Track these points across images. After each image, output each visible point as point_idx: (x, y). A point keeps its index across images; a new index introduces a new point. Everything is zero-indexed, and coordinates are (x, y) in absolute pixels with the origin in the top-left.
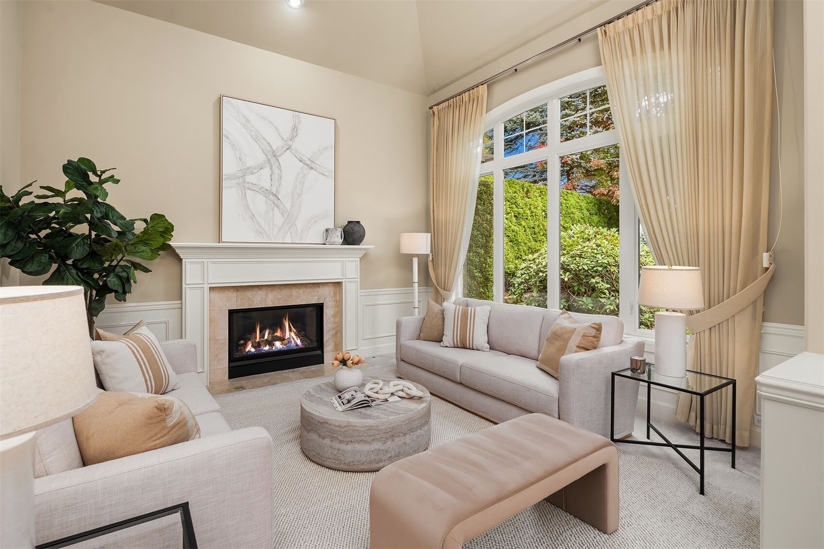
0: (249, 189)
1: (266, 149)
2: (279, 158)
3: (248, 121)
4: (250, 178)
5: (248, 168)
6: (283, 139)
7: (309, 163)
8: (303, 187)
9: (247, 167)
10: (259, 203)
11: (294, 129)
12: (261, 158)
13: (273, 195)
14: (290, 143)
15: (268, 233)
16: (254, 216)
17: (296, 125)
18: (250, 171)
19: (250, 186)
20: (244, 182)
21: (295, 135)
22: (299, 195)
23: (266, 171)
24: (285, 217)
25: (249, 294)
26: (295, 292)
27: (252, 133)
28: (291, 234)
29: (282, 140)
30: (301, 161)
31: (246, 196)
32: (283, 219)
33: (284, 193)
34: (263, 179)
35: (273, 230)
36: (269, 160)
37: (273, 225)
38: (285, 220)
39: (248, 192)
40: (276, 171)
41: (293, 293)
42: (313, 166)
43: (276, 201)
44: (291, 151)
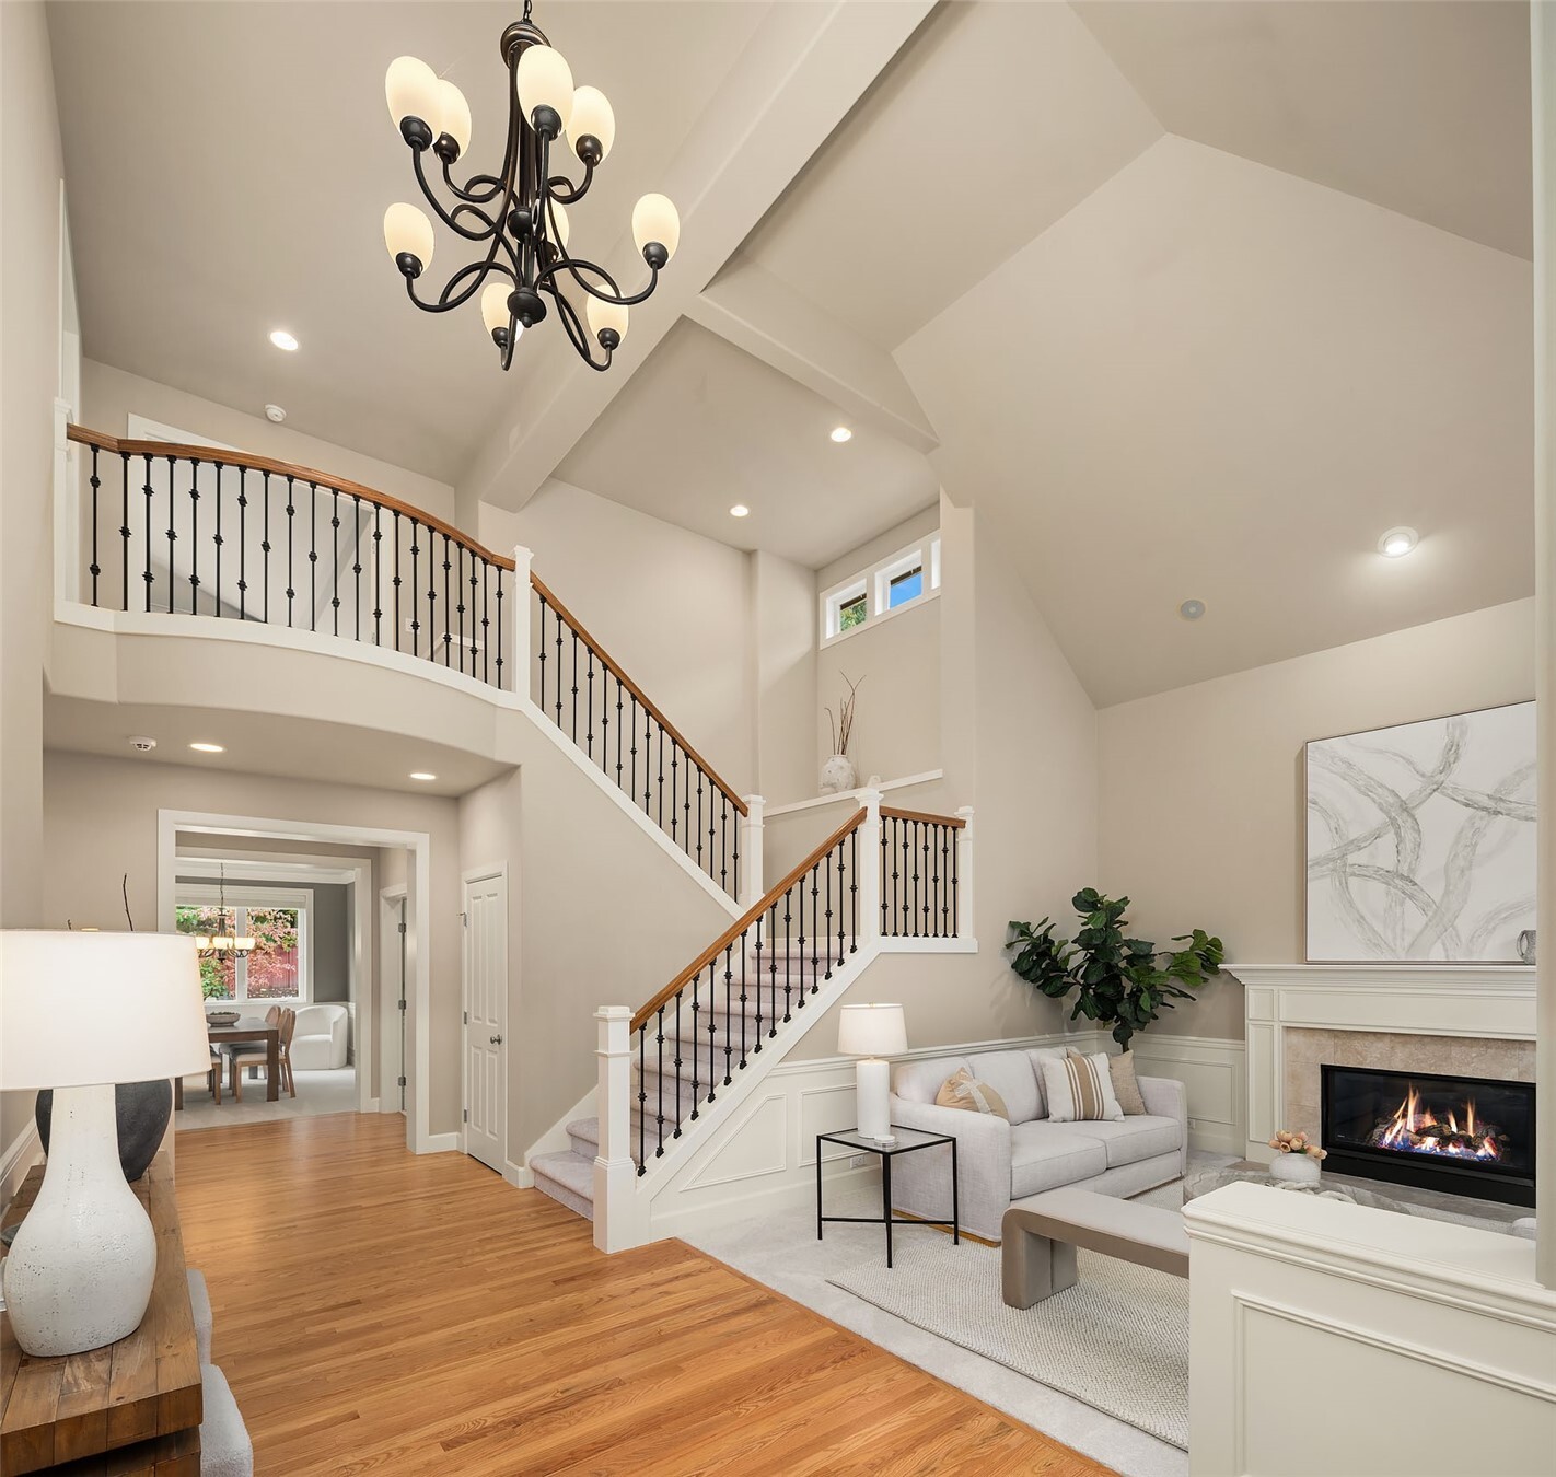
0: (1353, 874)
1: (1387, 802)
2: (1418, 813)
3: (1350, 765)
4: (1352, 858)
5: (1352, 842)
6: (1423, 775)
7: (1491, 804)
8: (1473, 855)
9: (1352, 838)
10: (1372, 896)
11: (1450, 750)
12: (1376, 818)
13: (1402, 881)
14: (1441, 777)
15: (1392, 944)
16: (1362, 917)
17: (1456, 739)
18: (1357, 845)
19: (1356, 870)
20: (1345, 865)
21: (1452, 760)
22: (1463, 871)
23: (1389, 839)
24: (1430, 914)
25: (1357, 1044)
26: (1456, 1052)
27: (1361, 783)
28: (1444, 945)
29: (1421, 779)
30: (1467, 805)
31: (1347, 888)
32: (1424, 919)
33: (1428, 870)
34: (1384, 854)
35: (1403, 939)
36: (1393, 821)
37: (1403, 929)
38: (1430, 921)
39: (1353, 881)
40: (1408, 835)
41: (1454, 1054)
42: (1501, 807)
43: (1409, 888)
44: (1443, 793)
